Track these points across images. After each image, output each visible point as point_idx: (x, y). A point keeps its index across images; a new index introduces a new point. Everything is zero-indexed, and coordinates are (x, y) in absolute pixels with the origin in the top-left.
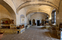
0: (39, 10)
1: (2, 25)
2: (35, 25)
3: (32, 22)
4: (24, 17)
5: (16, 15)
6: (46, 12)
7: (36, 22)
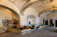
0: (53, 8)
1: (13, 25)
2: (53, 25)
7: (54, 22)
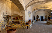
3: (36, 18)
4: (31, 14)
5: (26, 12)
6: (51, 8)
